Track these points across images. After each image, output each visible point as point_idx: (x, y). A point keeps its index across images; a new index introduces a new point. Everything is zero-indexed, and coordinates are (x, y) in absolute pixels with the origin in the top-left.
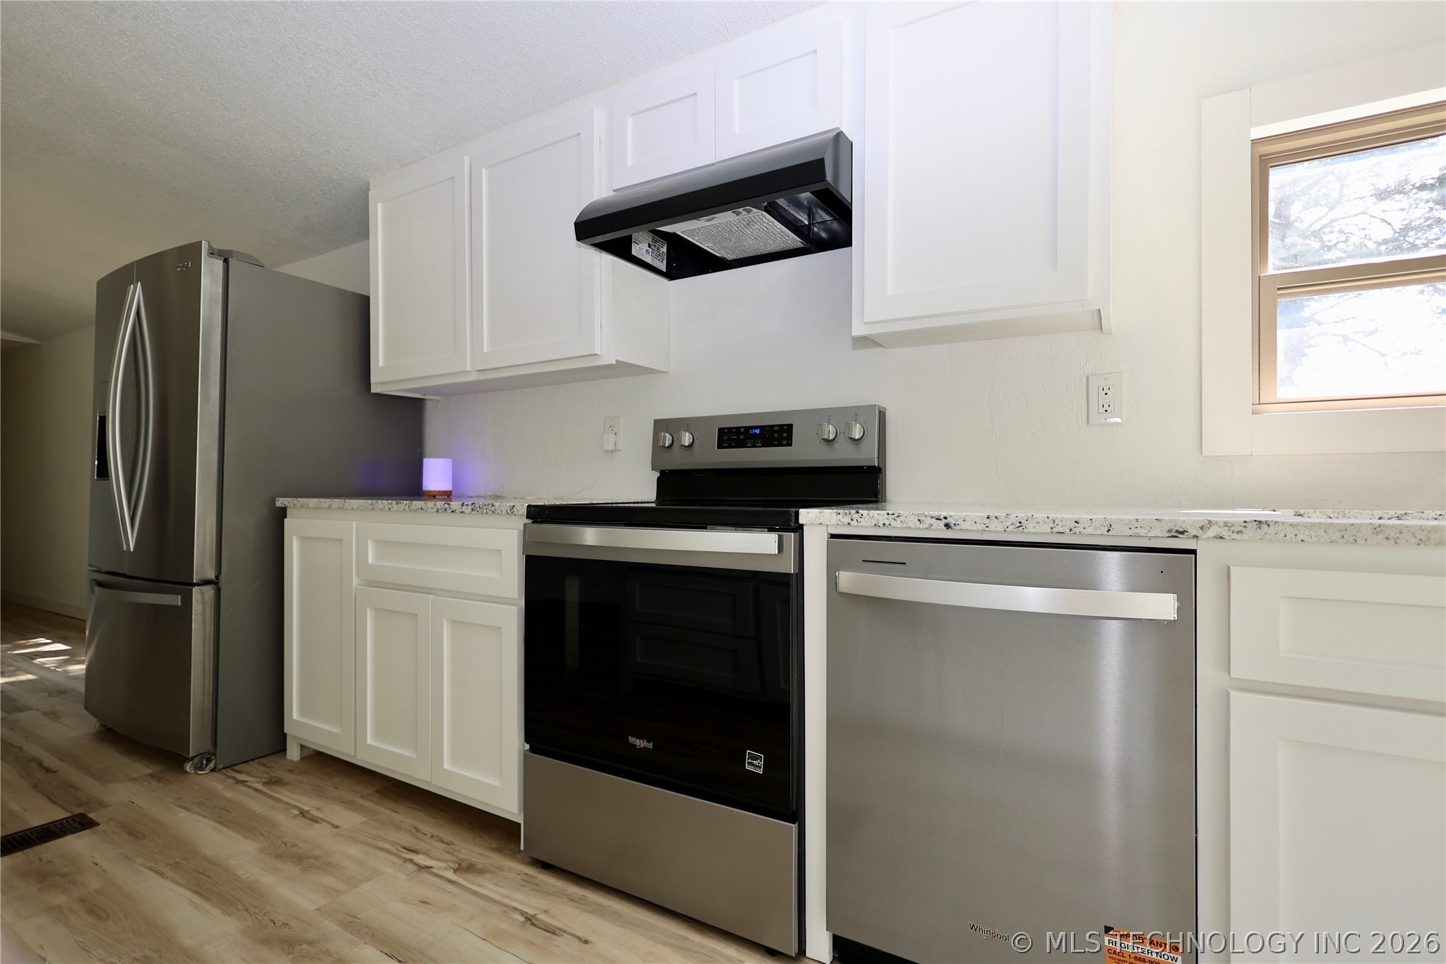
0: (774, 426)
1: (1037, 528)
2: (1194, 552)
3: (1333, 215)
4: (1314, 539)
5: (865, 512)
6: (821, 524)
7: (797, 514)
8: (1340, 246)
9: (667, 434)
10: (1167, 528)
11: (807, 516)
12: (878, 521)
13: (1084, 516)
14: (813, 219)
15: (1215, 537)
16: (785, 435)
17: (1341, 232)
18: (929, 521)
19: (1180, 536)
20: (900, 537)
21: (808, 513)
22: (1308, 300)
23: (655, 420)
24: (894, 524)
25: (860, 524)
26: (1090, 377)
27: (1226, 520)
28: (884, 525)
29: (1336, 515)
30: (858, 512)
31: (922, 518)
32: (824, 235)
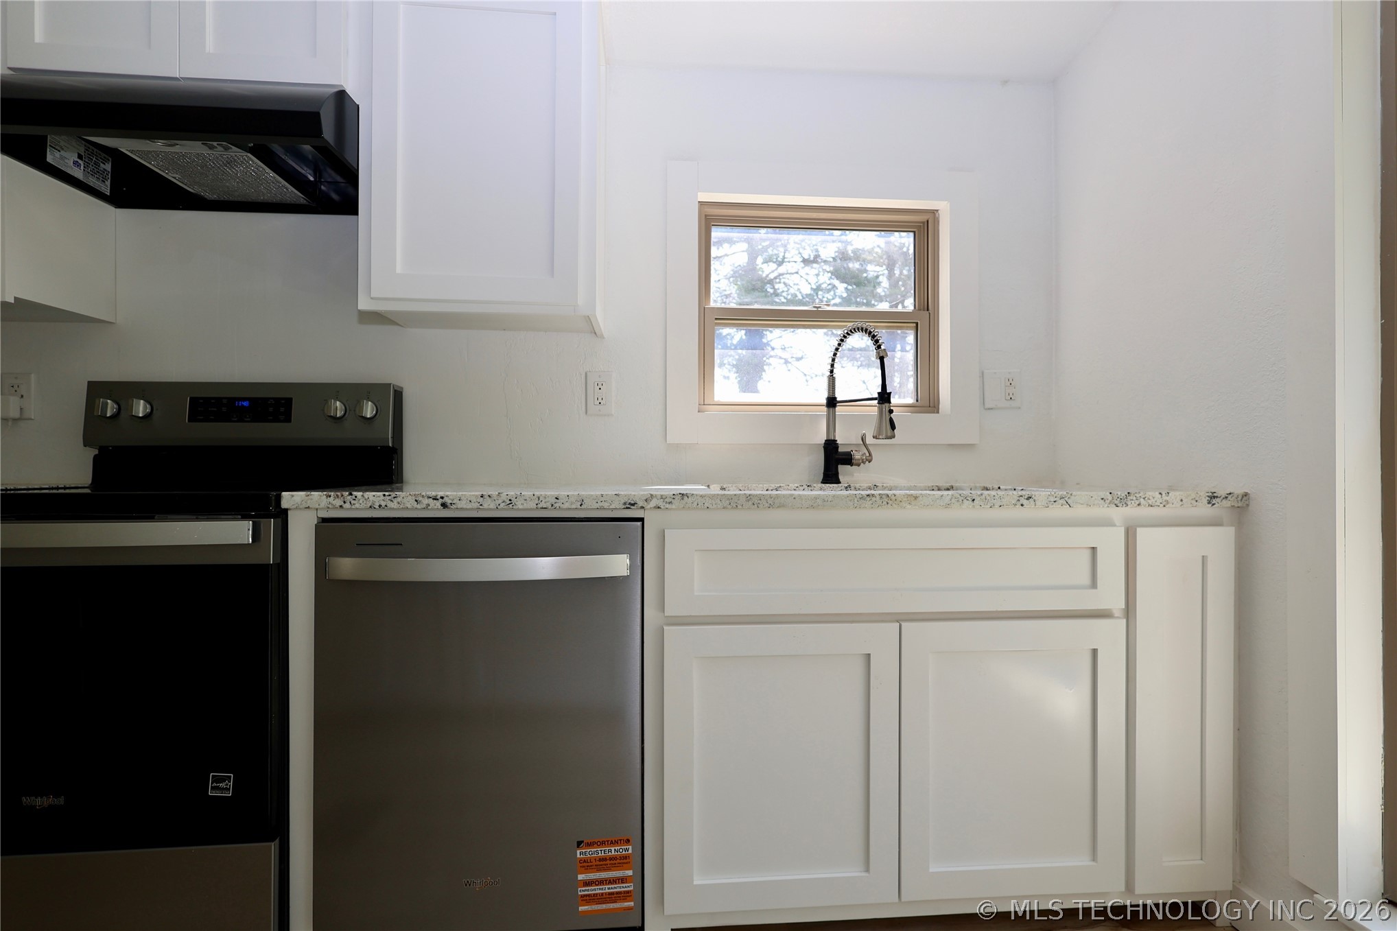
0: (268, 399)
1: (525, 504)
2: (642, 520)
3: (782, 269)
4: (715, 506)
5: (359, 494)
6: (308, 507)
7: (279, 498)
8: (784, 294)
9: (109, 401)
10: (623, 501)
11: (290, 499)
12: (374, 503)
13: (563, 493)
14: (321, 177)
15: (655, 507)
16: (282, 409)
17: (785, 283)
18: (426, 501)
19: (632, 507)
20: (398, 518)
21: (293, 496)
22: (766, 330)
23: (89, 382)
24: (391, 505)
25: (353, 507)
26: (588, 374)
27: (662, 493)
28: (380, 506)
29: (743, 488)
30: (351, 494)
31: (420, 499)
32: (335, 196)
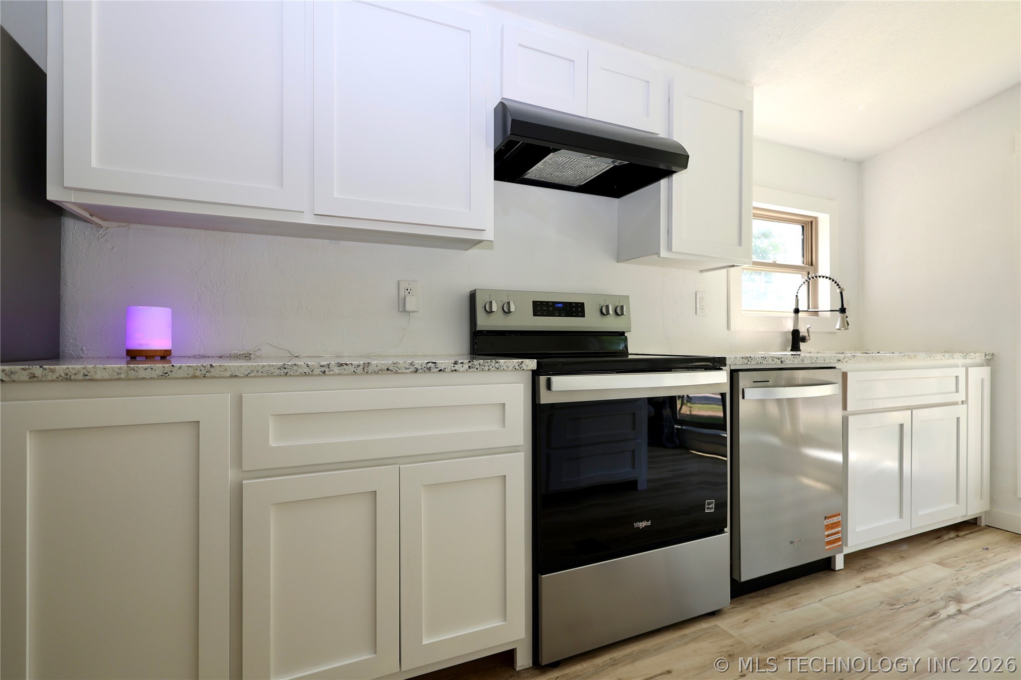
0: (572, 303)
9: (493, 302)
16: (580, 309)
26: (697, 292)
31: (774, 359)
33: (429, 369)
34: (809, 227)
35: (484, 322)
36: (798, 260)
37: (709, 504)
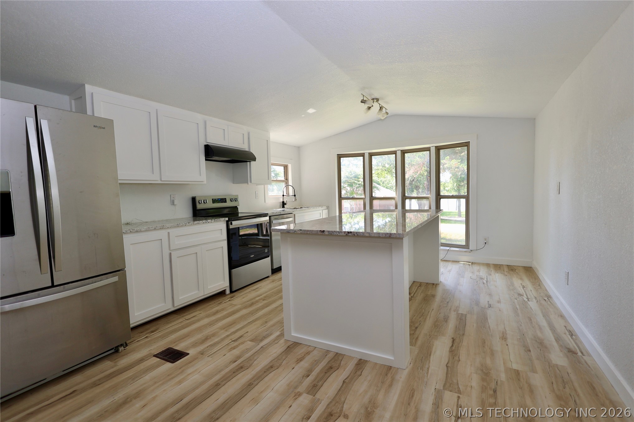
0: (223, 198)
16: (225, 200)
33: (206, 222)
34: (286, 167)
35: (199, 207)
36: (283, 179)
37: (266, 250)
